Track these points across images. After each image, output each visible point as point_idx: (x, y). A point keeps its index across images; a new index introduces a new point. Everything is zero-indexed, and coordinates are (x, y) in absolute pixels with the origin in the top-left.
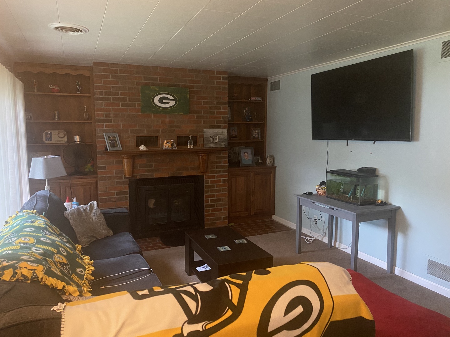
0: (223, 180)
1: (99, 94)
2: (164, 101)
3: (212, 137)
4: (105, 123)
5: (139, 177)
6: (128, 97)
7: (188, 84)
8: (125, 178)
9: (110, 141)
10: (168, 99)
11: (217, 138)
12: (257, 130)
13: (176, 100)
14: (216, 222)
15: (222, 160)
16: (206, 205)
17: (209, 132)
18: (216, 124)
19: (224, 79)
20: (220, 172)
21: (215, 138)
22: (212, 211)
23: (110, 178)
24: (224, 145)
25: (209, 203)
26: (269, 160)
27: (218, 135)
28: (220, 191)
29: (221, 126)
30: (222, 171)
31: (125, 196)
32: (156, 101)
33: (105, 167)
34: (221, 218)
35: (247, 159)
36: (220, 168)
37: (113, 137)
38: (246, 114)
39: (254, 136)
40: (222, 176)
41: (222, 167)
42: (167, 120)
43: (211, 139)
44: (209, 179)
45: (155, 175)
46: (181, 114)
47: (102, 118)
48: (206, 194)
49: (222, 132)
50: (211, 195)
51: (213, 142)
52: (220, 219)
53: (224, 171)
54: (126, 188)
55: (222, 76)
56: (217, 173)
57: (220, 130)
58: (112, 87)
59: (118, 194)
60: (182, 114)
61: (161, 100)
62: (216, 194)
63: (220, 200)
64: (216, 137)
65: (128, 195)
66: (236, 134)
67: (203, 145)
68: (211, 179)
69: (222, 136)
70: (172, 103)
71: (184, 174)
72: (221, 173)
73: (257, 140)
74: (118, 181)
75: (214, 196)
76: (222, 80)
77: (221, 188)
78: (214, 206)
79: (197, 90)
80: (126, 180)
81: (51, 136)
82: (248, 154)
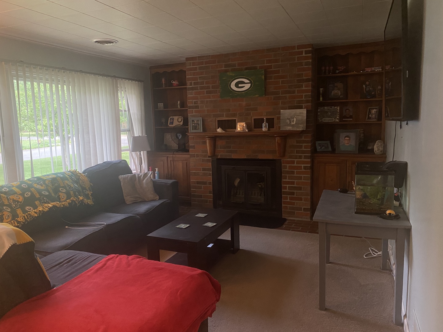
0: (304, 166)
1: (189, 85)
2: (240, 85)
3: (289, 119)
4: (194, 109)
5: (219, 157)
6: (211, 85)
7: (266, 65)
8: (209, 157)
9: (193, 125)
10: (243, 83)
11: (295, 119)
12: (375, 108)
13: (251, 83)
14: (296, 211)
15: (304, 144)
16: (283, 191)
17: (286, 113)
18: (296, 105)
19: (307, 52)
20: (300, 157)
21: (292, 120)
22: (291, 198)
23: (197, 156)
24: (302, 127)
25: (287, 190)
26: (377, 147)
27: (296, 117)
28: (300, 178)
29: (302, 106)
30: (303, 157)
31: (209, 172)
32: (233, 86)
33: (194, 146)
34: (302, 208)
35: (348, 145)
36: (301, 153)
37: (197, 121)
38: (366, 89)
39: (370, 116)
40: (304, 163)
41: (304, 152)
42: (244, 103)
43: (288, 121)
44: (287, 165)
45: (234, 156)
46: (256, 96)
47: (191, 105)
48: (284, 180)
49: (300, 113)
50: (289, 181)
51: (290, 125)
52: (300, 209)
53: (306, 157)
54: (209, 165)
55: (304, 50)
56: (296, 159)
57: (298, 111)
58: (199, 77)
59: (204, 170)
60: (258, 97)
61: (237, 85)
62: (296, 181)
63: (300, 189)
64: (293, 118)
65: (211, 172)
66: (351, 114)
67: (279, 127)
68: (289, 164)
69: (300, 117)
70: (247, 86)
71: (260, 156)
72: (301, 159)
73: (374, 121)
74: (204, 158)
75: (293, 183)
76: (304, 55)
77: (302, 175)
78: (293, 194)
79: (275, 69)
80: (210, 158)
81: (173, 121)
82: (350, 138)
